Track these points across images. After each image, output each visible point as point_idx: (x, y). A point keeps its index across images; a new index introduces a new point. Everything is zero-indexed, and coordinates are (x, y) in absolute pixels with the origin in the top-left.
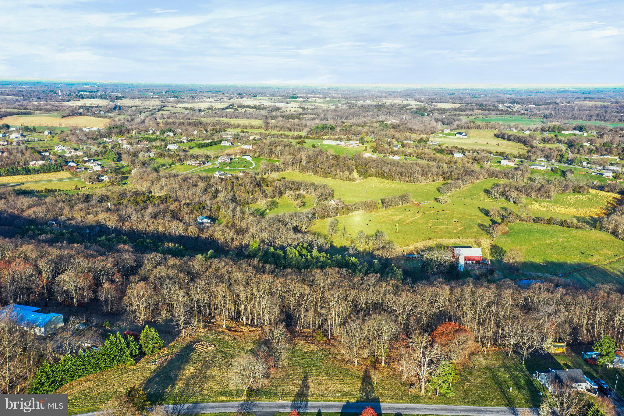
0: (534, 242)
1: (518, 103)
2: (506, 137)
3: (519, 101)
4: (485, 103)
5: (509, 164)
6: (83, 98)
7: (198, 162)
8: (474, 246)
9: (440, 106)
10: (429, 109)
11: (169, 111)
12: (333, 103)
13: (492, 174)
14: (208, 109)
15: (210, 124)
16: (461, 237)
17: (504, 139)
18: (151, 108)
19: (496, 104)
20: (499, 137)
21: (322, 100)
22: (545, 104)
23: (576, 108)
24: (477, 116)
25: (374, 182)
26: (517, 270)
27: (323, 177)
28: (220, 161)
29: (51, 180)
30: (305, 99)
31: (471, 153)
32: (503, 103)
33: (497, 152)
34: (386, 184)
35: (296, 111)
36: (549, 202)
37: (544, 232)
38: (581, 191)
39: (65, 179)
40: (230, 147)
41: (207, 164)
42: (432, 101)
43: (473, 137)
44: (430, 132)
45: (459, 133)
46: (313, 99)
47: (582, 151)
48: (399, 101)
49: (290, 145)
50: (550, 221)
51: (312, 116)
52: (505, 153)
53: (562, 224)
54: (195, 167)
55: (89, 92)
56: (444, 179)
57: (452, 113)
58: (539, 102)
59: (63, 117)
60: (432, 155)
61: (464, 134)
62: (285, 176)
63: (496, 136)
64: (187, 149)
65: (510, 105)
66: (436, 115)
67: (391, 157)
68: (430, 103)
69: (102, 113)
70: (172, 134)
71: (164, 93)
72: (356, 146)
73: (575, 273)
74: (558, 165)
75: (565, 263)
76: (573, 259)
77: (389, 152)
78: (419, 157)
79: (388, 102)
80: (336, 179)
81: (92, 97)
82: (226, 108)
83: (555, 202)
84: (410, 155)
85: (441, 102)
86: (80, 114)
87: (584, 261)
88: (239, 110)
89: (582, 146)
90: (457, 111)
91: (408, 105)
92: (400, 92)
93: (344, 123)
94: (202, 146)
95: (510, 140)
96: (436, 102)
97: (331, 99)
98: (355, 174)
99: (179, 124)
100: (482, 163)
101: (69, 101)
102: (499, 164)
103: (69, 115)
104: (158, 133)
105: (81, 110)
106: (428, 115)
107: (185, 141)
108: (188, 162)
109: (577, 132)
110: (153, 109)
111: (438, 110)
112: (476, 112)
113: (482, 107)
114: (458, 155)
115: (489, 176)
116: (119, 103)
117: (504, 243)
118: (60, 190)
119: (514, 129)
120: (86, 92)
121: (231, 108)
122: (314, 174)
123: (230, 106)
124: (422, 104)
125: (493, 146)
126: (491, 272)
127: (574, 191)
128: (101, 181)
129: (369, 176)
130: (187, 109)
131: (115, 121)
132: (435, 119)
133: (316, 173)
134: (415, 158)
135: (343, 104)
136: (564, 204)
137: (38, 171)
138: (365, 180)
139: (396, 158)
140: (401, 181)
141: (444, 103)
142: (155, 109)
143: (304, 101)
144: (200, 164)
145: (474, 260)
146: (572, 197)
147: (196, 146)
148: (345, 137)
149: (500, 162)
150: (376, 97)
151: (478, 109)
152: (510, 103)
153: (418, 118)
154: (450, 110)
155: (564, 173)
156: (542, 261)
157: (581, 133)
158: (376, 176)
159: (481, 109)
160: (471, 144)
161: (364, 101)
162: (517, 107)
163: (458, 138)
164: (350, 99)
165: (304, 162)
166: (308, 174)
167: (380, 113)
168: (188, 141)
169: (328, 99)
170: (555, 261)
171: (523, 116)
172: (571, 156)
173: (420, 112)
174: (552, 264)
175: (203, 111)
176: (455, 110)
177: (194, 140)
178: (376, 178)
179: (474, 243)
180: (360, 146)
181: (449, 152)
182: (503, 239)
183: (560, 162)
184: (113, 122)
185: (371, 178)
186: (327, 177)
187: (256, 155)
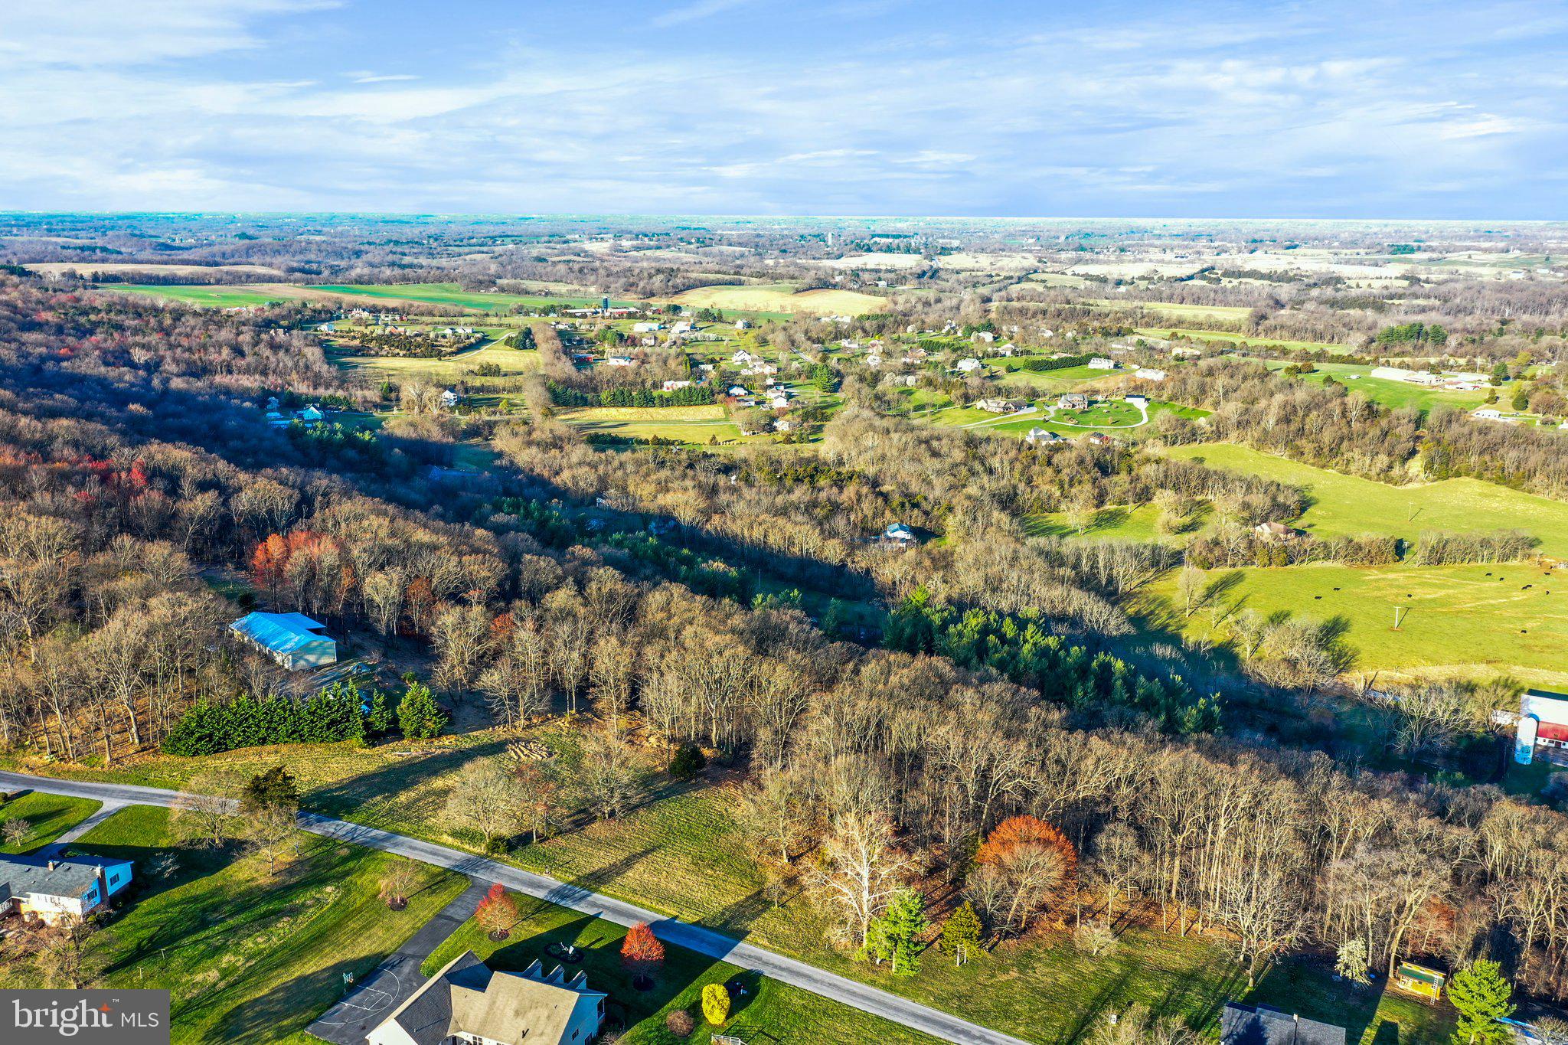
6: (869, 250)
7: (1003, 404)
11: (1044, 281)
14: (1142, 278)
15: (1107, 315)
18: (1003, 274)
28: (1061, 405)
29: (682, 421)
30: (1435, 255)
34: (1498, 499)
35: (1386, 288)
39: (709, 421)
40: (1109, 372)
41: (1025, 411)
46: (1463, 256)
49: (1263, 375)
51: (1424, 302)
54: (993, 414)
55: (894, 237)
59: (797, 291)
62: (1207, 456)
64: (1002, 371)
67: (1564, 425)
69: (882, 284)
70: (988, 337)
71: (1062, 238)
72: (1470, 387)
80: (1347, 473)
81: (889, 249)
82: (1190, 278)
86: (834, 287)
88: (1225, 281)
94: (1039, 367)
98: (1415, 466)
99: (1034, 315)
101: (840, 257)
103: (811, 288)
104: (959, 334)
105: (838, 279)
107: (1008, 353)
108: (980, 404)
110: (1006, 278)
116: (942, 262)
118: (682, 443)
120: (887, 236)
121: (1204, 278)
122: (1291, 457)
123: (1203, 271)
128: (774, 429)
129: (1458, 474)
130: (1088, 277)
131: (896, 303)
133: (1297, 453)
137: (668, 400)
138: (1440, 482)
140: (1557, 496)
142: (1011, 278)
143: (1431, 260)
144: (1006, 410)
147: (1025, 367)
158: (1479, 477)
165: (1270, 421)
166: (1277, 454)
168: (1014, 352)
175: (1127, 283)
177: (1028, 352)
178: (1474, 482)
180: (1482, 390)
184: (891, 306)
185: (1462, 479)
186: (1322, 466)
187: (1164, 398)
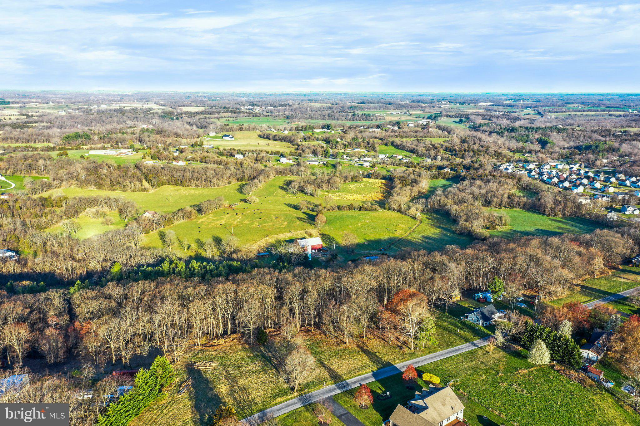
0: (350, 227)
1: (257, 105)
2: (271, 137)
3: (258, 103)
4: (227, 106)
5: (288, 161)
8: (307, 237)
9: (185, 109)
10: (176, 113)
12: (61, 108)
13: (279, 172)
16: (292, 231)
17: (269, 139)
19: (239, 107)
20: (264, 138)
21: (45, 105)
22: (281, 106)
23: (308, 109)
24: (228, 119)
25: (169, 190)
26: (353, 251)
27: (109, 190)
30: (21, 105)
31: (250, 154)
32: (244, 105)
33: (272, 152)
34: (183, 191)
36: (339, 192)
37: (352, 217)
38: (357, 180)
42: (174, 104)
43: (240, 139)
44: (197, 136)
45: (226, 136)
46: (33, 105)
47: (338, 146)
48: (138, 105)
49: (50, 158)
50: (351, 207)
51: (45, 124)
52: (279, 152)
53: (360, 208)
56: (238, 180)
57: (202, 116)
58: (275, 104)
60: (216, 158)
61: (231, 136)
63: (260, 136)
65: (250, 107)
66: (186, 118)
67: (175, 163)
68: (173, 107)
72: (130, 154)
73: (392, 247)
74: (325, 160)
75: (380, 239)
76: (384, 236)
77: (172, 158)
78: (203, 161)
79: (128, 106)
80: (126, 191)
83: (343, 191)
84: (193, 159)
85: (184, 106)
87: (392, 236)
89: (337, 142)
90: (205, 114)
91: (151, 109)
92: (132, 96)
93: (91, 130)
95: (276, 140)
96: (179, 106)
97: (56, 104)
98: (146, 184)
100: (264, 163)
102: (279, 162)
106: (177, 119)
109: (325, 130)
111: (186, 113)
112: (223, 114)
113: (227, 110)
114: (239, 157)
115: (277, 174)
117: (328, 231)
119: (273, 130)
122: (98, 188)
124: (165, 107)
125: (264, 146)
126: (334, 257)
127: (352, 181)
129: (163, 185)
132: (187, 123)
133: (100, 186)
134: (199, 163)
135: (74, 110)
136: (350, 192)
138: (158, 189)
139: (181, 163)
140: (197, 186)
141: (187, 106)
145: (316, 249)
146: (353, 186)
148: (109, 145)
149: (279, 161)
150: (111, 101)
151: (224, 112)
152: (250, 105)
153: (170, 122)
154: (197, 113)
155: (334, 166)
156: (364, 241)
157: (329, 131)
158: (169, 184)
159: (227, 112)
160: (244, 145)
161: (98, 106)
162: (258, 109)
163: (226, 141)
164: (80, 104)
165: (83, 176)
167: (125, 118)
169: (51, 104)
170: (373, 239)
171: (268, 118)
172: (331, 151)
173: (167, 116)
174: (371, 241)
176: (202, 113)
178: (169, 186)
179: (305, 235)
180: (134, 154)
181: (229, 154)
182: (327, 228)
183: (325, 156)
185: (165, 186)
186: (114, 190)
187: (8, 173)
